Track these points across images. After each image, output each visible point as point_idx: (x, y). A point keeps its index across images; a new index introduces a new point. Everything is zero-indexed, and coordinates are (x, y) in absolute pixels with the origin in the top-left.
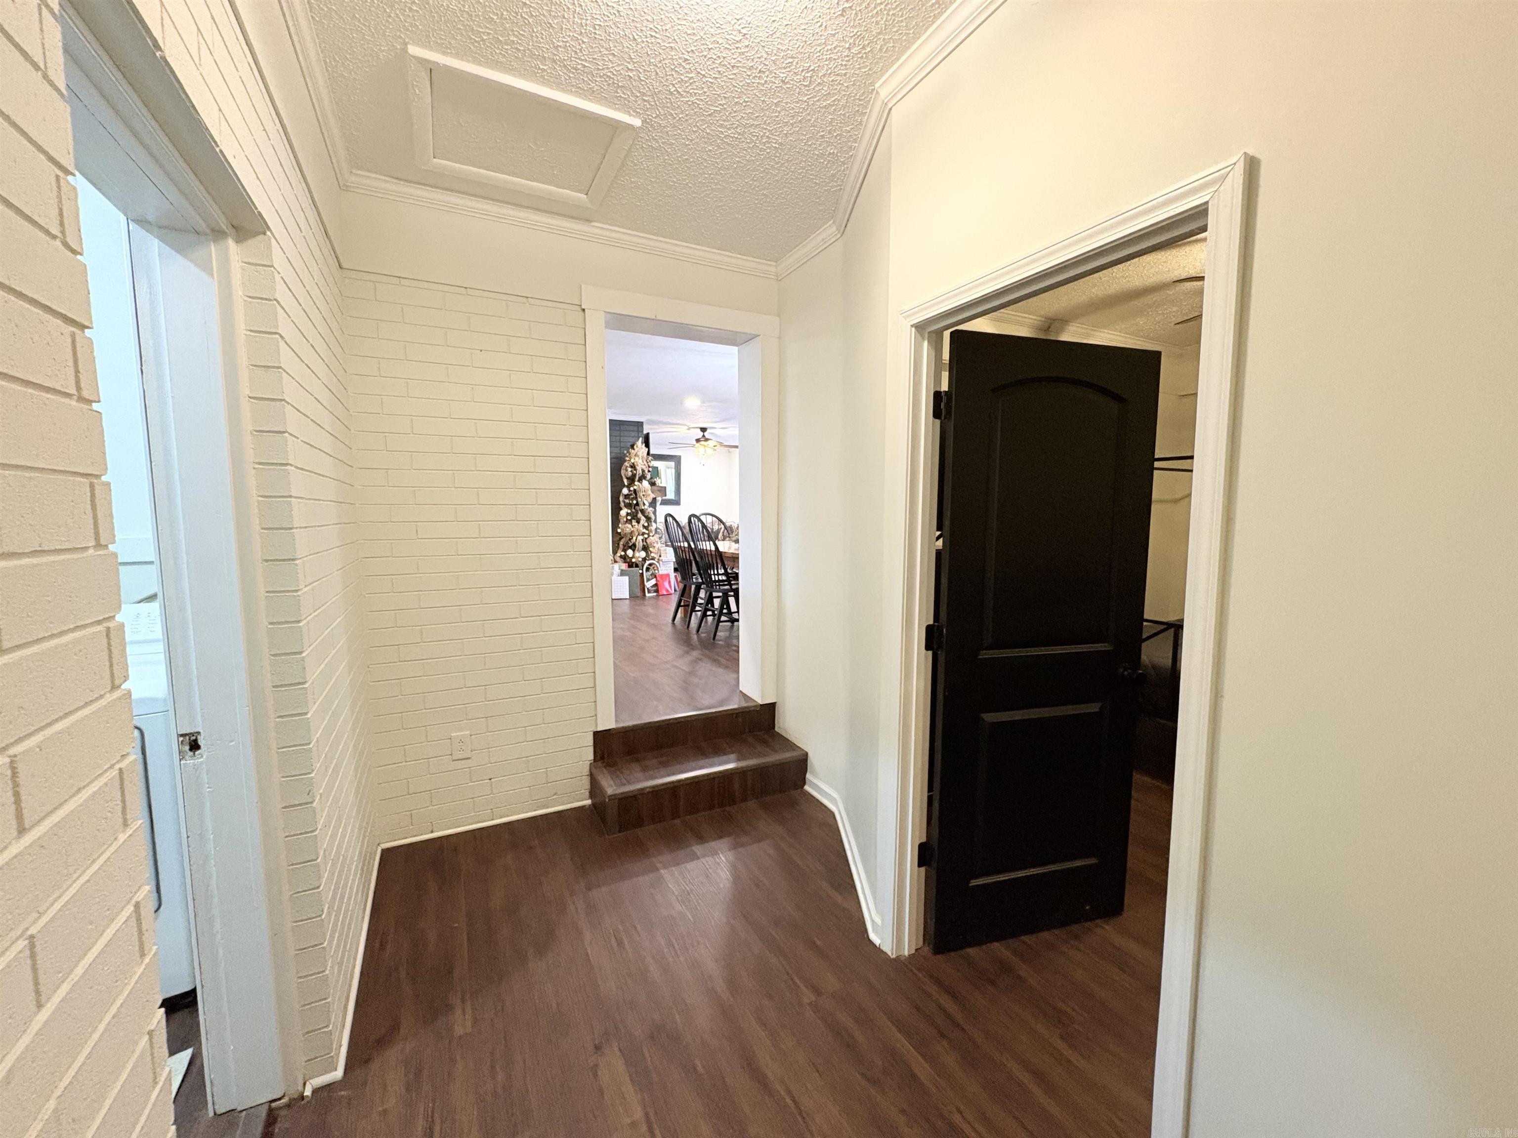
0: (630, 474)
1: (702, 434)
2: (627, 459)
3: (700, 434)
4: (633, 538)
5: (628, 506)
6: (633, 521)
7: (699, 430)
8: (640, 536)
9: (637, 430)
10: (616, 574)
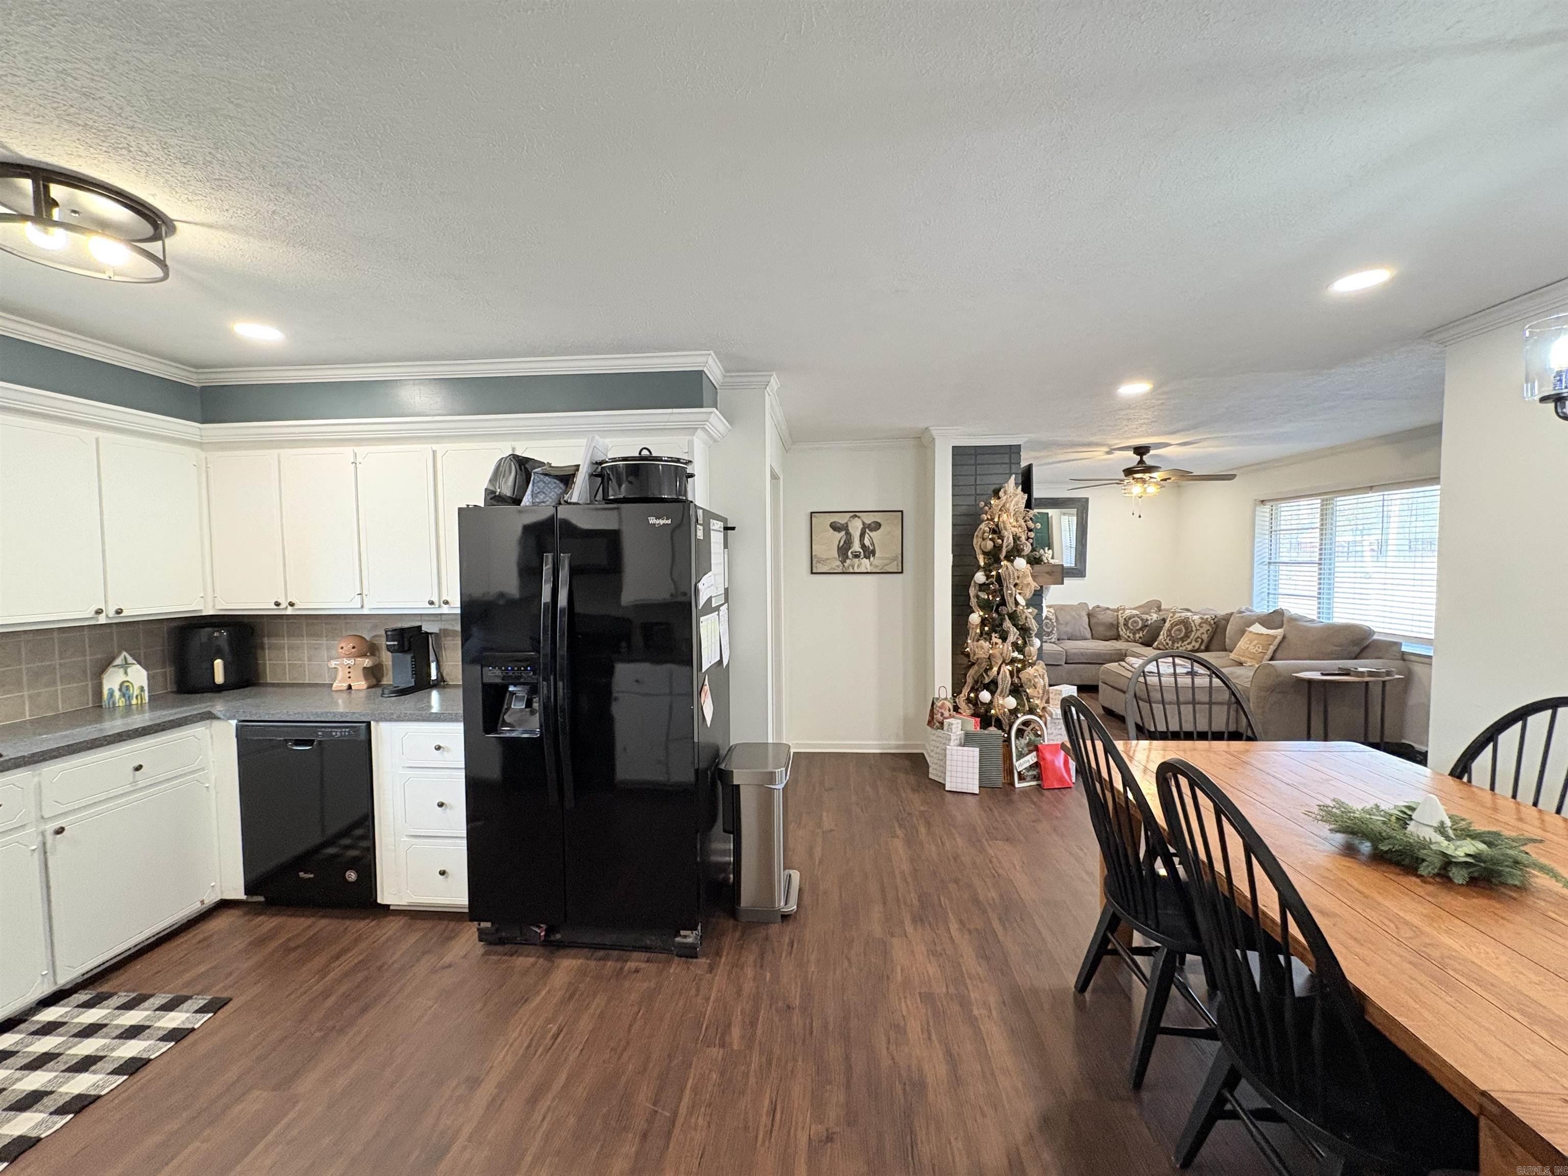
0: (989, 545)
1: (1138, 458)
2: (985, 517)
3: (1133, 459)
4: (991, 668)
5: (985, 606)
6: (993, 635)
7: (1132, 452)
8: (1007, 664)
9: (1008, 461)
10: (955, 740)
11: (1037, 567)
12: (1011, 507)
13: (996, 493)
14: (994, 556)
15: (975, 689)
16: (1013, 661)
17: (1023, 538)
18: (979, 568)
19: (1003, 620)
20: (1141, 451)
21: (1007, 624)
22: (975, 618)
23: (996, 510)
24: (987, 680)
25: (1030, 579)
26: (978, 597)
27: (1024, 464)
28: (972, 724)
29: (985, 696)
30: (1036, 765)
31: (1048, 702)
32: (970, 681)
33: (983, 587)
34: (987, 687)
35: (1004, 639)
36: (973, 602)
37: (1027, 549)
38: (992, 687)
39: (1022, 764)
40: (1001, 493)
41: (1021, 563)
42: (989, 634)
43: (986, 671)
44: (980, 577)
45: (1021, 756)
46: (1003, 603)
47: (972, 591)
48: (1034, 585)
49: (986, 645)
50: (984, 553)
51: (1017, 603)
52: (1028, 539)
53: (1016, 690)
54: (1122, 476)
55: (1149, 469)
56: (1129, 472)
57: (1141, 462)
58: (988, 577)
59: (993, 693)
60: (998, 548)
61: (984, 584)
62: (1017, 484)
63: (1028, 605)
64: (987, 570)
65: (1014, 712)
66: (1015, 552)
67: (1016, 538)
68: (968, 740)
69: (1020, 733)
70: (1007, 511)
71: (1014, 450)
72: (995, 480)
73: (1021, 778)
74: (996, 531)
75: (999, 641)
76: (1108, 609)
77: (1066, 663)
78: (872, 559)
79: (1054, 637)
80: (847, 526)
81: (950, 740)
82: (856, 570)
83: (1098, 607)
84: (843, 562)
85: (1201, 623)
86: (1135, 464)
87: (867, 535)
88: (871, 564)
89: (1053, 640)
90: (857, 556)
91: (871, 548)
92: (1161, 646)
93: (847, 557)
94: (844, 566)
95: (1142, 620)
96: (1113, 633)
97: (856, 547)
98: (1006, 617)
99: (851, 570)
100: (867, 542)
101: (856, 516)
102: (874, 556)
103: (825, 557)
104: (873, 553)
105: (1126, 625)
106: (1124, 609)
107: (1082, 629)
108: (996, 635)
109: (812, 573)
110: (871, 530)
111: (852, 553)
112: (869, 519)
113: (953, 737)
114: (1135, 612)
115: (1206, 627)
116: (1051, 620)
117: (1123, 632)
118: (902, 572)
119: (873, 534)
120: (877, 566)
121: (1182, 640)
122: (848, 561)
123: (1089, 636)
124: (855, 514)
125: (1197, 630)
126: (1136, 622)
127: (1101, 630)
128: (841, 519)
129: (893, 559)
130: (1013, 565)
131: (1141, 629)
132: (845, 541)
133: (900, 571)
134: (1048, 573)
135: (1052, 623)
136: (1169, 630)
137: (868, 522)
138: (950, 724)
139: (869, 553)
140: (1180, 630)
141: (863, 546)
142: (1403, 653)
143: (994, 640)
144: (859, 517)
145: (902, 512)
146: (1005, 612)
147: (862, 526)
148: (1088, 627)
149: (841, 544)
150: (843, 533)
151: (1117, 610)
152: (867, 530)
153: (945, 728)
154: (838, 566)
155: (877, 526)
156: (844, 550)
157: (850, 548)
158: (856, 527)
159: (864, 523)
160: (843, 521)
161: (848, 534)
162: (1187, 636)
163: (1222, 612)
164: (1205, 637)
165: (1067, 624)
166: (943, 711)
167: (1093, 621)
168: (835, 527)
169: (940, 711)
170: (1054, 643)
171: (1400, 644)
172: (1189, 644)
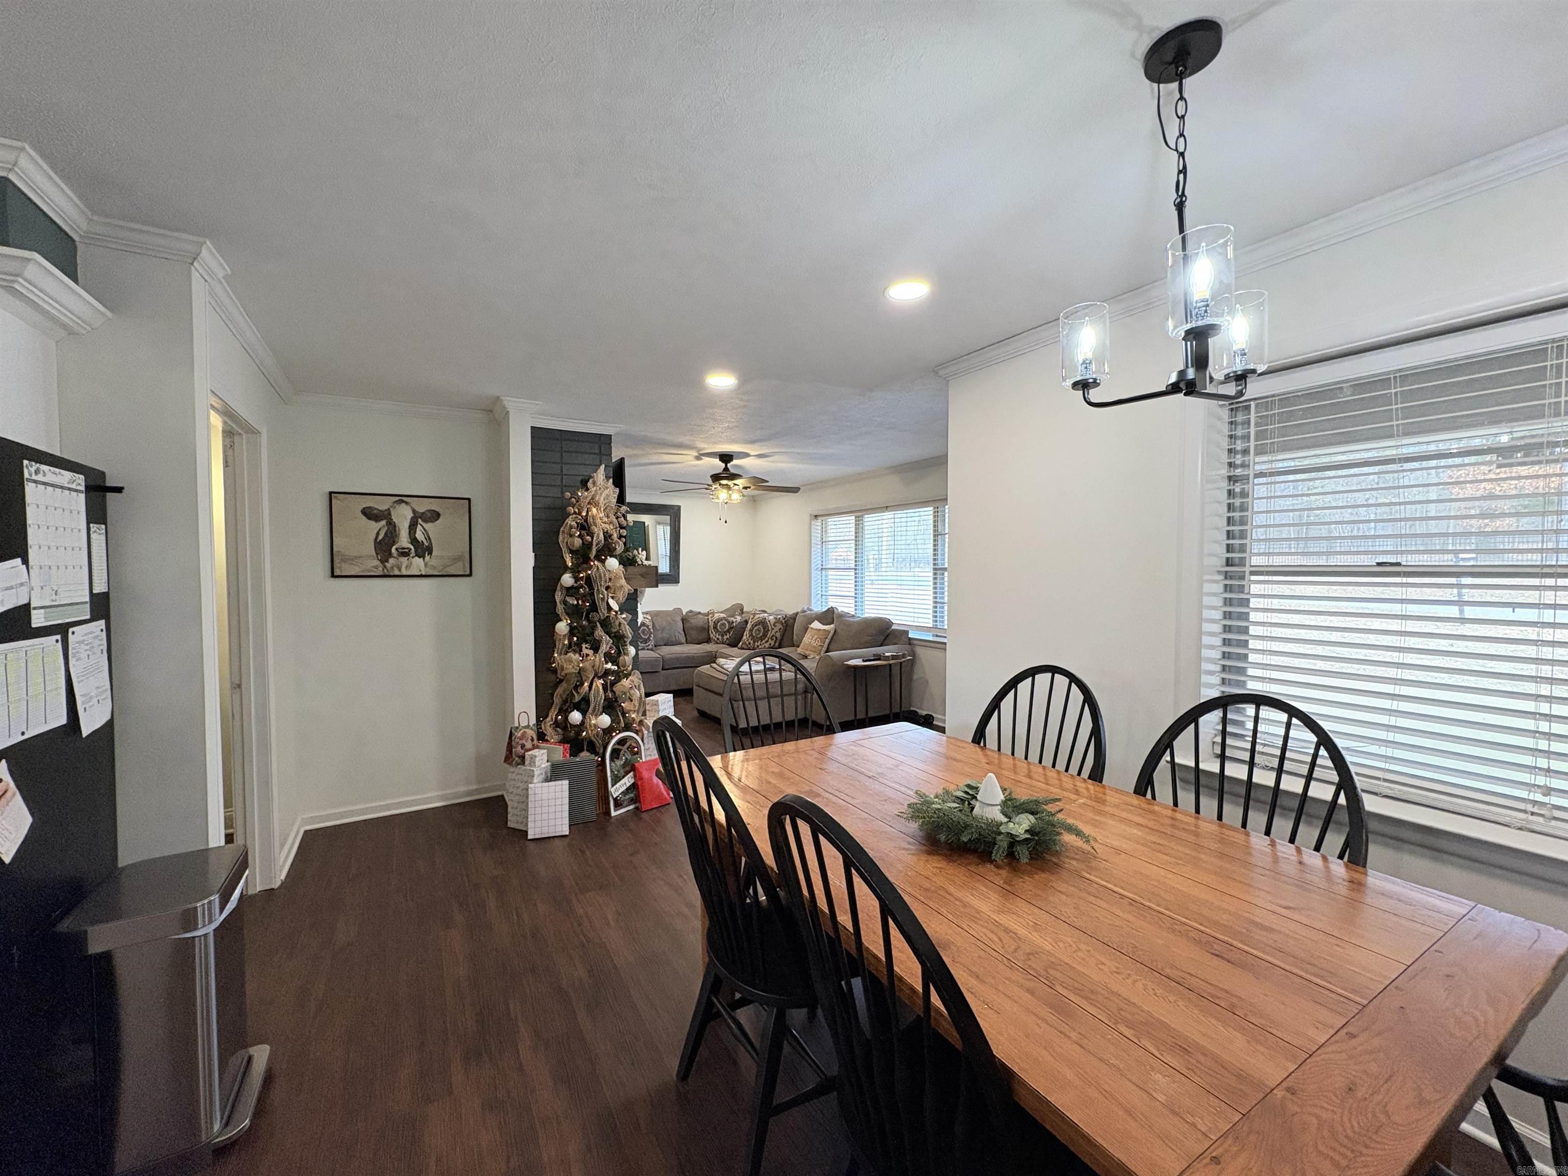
0: (578, 542)
1: (723, 465)
2: (571, 509)
3: (719, 465)
4: (582, 684)
5: (574, 613)
6: (584, 646)
7: (718, 460)
8: (599, 678)
9: (597, 451)
10: (539, 776)
11: (631, 569)
12: (601, 500)
13: (584, 484)
14: (583, 556)
15: (565, 711)
16: (607, 672)
17: (615, 536)
18: (566, 569)
19: (594, 628)
20: (726, 458)
21: (599, 632)
22: (562, 627)
23: (584, 503)
24: (577, 698)
25: (623, 582)
26: (565, 602)
27: (615, 458)
28: (560, 753)
29: (576, 717)
30: (634, 787)
31: (644, 714)
32: (557, 700)
33: (571, 591)
34: (579, 707)
35: (596, 649)
36: (560, 608)
37: (620, 548)
38: (583, 706)
39: (617, 790)
40: (590, 484)
41: (613, 563)
42: (579, 645)
43: (576, 688)
44: (567, 579)
45: (616, 780)
46: (594, 608)
47: (558, 597)
48: (627, 588)
49: (575, 657)
50: (571, 552)
51: (610, 609)
52: (620, 537)
53: (611, 706)
54: (710, 482)
55: (733, 477)
56: (716, 478)
57: (726, 469)
58: (577, 579)
59: (584, 713)
60: (587, 546)
61: (572, 587)
62: (607, 478)
63: (622, 610)
64: (575, 571)
65: (608, 732)
66: (607, 550)
67: (607, 536)
68: (555, 773)
69: (616, 754)
70: (597, 505)
71: (603, 442)
72: (584, 471)
73: (618, 804)
74: (585, 527)
75: (591, 652)
76: (700, 613)
77: (663, 669)
78: (427, 558)
79: (651, 643)
80: (390, 514)
81: (533, 776)
82: (404, 572)
83: (691, 611)
84: (384, 561)
85: (775, 623)
86: (720, 471)
87: (419, 527)
88: (426, 565)
89: (650, 647)
90: (404, 553)
91: (426, 544)
92: (745, 646)
93: (390, 555)
94: (385, 567)
95: (729, 622)
96: (704, 635)
97: (404, 541)
98: (598, 623)
99: (397, 572)
100: (419, 536)
101: (403, 501)
102: (430, 553)
103: (355, 554)
104: (430, 550)
105: (715, 628)
106: (713, 613)
107: (677, 634)
108: (587, 645)
109: (333, 576)
110: (426, 521)
111: (397, 549)
112: (423, 507)
113: (536, 773)
114: (722, 615)
115: (779, 626)
116: (648, 627)
117: (713, 635)
118: (470, 575)
119: (428, 526)
120: (434, 568)
121: (761, 639)
122: (391, 561)
123: (684, 640)
124: (401, 499)
125: (772, 629)
126: (723, 624)
127: (694, 634)
128: (381, 505)
129: (458, 559)
130: (604, 566)
131: (728, 631)
132: (386, 534)
133: (468, 572)
134: (642, 576)
135: (650, 629)
136: (751, 630)
137: (421, 509)
138: (533, 757)
139: (423, 550)
140: (759, 630)
141: (414, 540)
142: (910, 639)
143: (585, 651)
144: (407, 503)
145: (469, 500)
146: (596, 619)
147: (412, 515)
148: (683, 633)
149: (380, 537)
150: (383, 523)
151: (708, 614)
152: (420, 520)
153: (527, 762)
154: (376, 567)
155: (434, 516)
156: (384, 546)
157: (394, 543)
158: (402, 517)
159: (414, 511)
160: (383, 507)
161: (392, 526)
162: (765, 635)
163: (790, 612)
164: (778, 635)
165: (663, 630)
166: (524, 742)
167: (687, 625)
168: (370, 514)
169: (521, 742)
170: (651, 650)
171: (907, 632)
172: (766, 642)
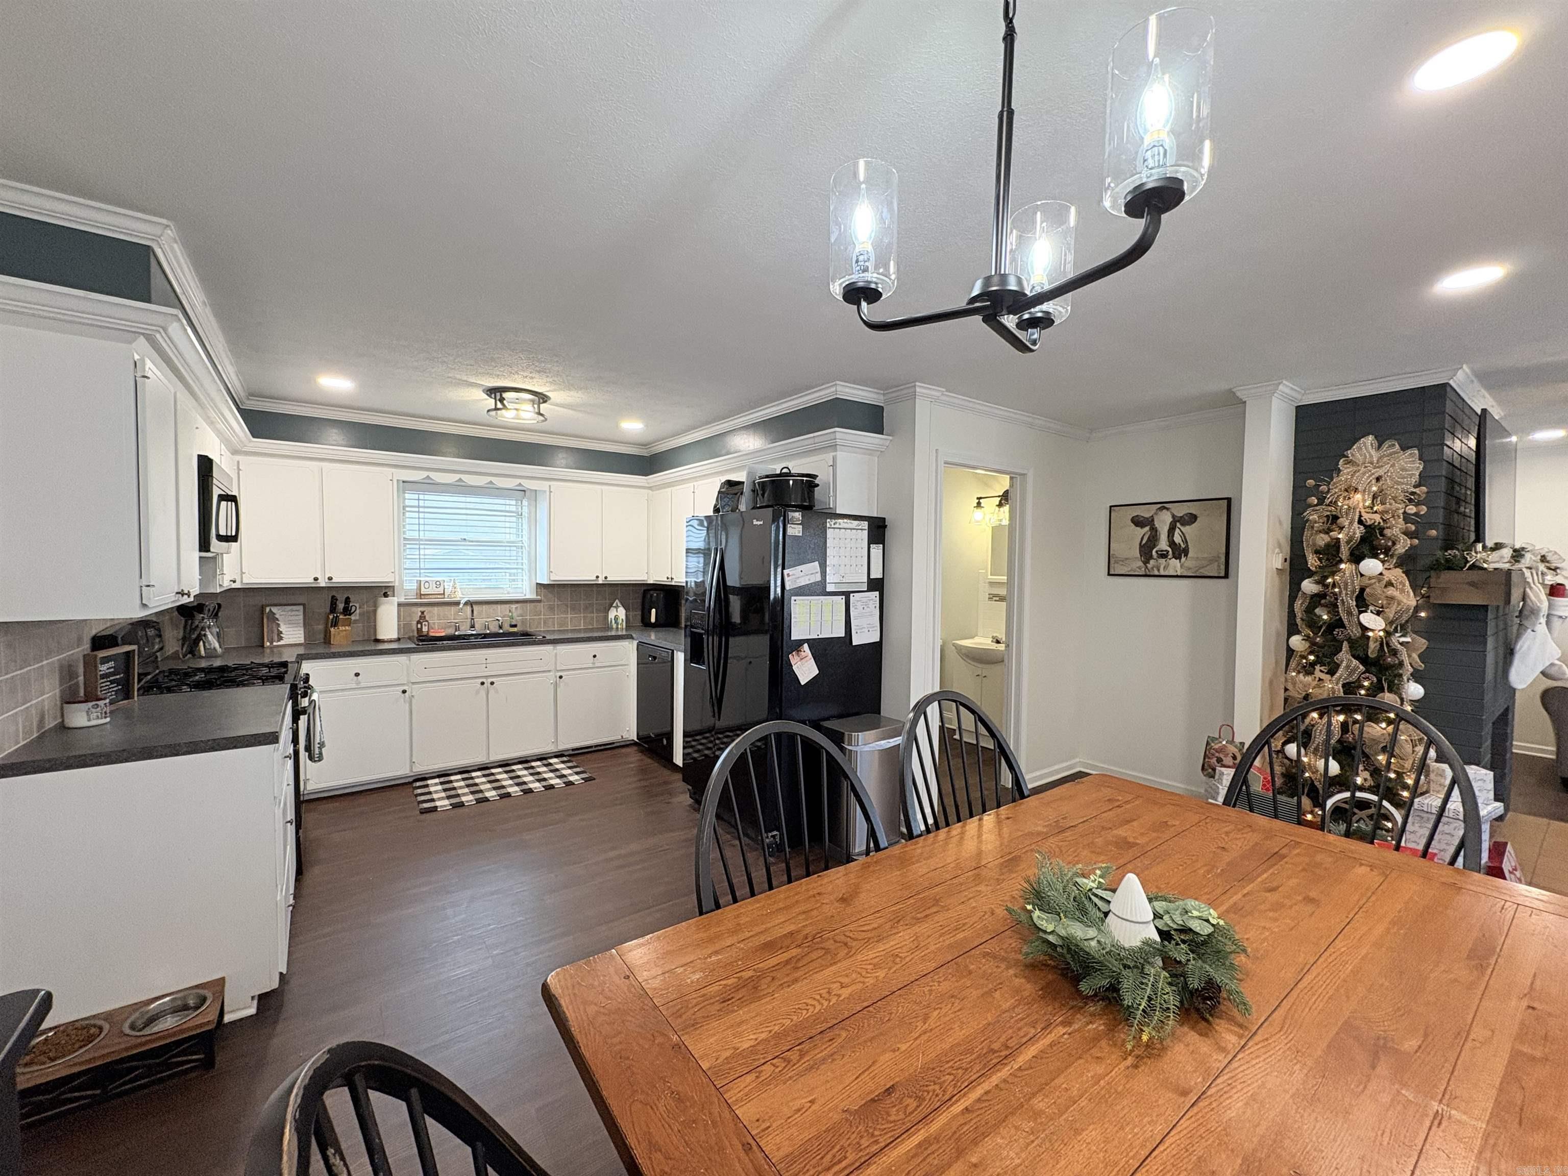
0: (1323, 540)
13: (1337, 466)
14: (1330, 557)
18: (1308, 572)
21: (1345, 654)
22: (1299, 641)
25: (1404, 591)
26: (1307, 613)
33: (1315, 599)
35: (1335, 674)
36: (1299, 618)
41: (1371, 566)
42: (1312, 665)
44: (1310, 585)
46: (1341, 623)
47: (1299, 605)
49: (1303, 679)
50: (1317, 552)
51: (1362, 626)
58: (1323, 585)
59: (1304, 748)
60: (1334, 544)
61: (1316, 595)
64: (1321, 576)
65: (1336, 782)
66: (1367, 549)
78: (1183, 559)
80: (1153, 520)
82: (1162, 573)
84: (1146, 562)
87: (1177, 531)
88: (1181, 567)
90: (1163, 555)
91: (1183, 546)
93: (1151, 557)
94: (1147, 567)
97: (1163, 544)
99: (1156, 573)
100: (1177, 539)
101: (1165, 508)
102: (1186, 555)
103: (1125, 555)
104: (1186, 552)
109: (1109, 574)
110: (1182, 525)
111: (1157, 552)
113: (1221, 791)
118: (1226, 577)
119: (1186, 529)
120: (1191, 569)
122: (1152, 562)
124: (1163, 506)
129: (1215, 559)
130: (1360, 570)
132: (1149, 538)
133: (1223, 574)
138: (1221, 774)
139: (1179, 552)
141: (1172, 544)
143: (1318, 674)
144: (1168, 509)
145: (1229, 499)
146: (1341, 637)
147: (1171, 520)
149: (1144, 542)
150: (1147, 528)
152: (1178, 525)
153: (1217, 777)
154: (1140, 568)
155: (1192, 519)
156: (1147, 549)
157: (1155, 546)
158: (1163, 522)
159: (1173, 516)
161: (1154, 530)
166: (1222, 756)
168: (1138, 522)
169: (1217, 755)
